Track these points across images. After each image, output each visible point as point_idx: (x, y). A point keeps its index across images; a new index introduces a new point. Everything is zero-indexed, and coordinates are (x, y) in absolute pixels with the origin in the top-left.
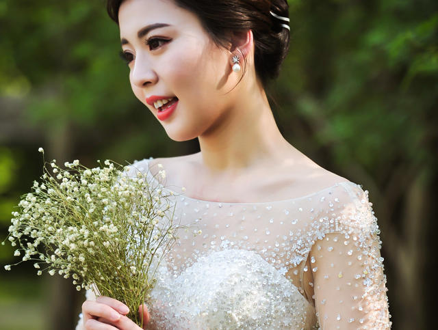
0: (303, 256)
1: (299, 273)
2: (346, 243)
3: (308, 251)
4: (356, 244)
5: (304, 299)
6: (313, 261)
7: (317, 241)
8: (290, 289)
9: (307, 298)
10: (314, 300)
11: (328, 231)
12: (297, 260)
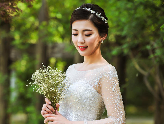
0: (97, 82)
1: (96, 87)
2: (107, 79)
3: (98, 81)
4: (109, 79)
5: (98, 94)
6: (100, 84)
7: (100, 79)
8: (94, 91)
9: (99, 93)
10: (101, 94)
11: (102, 76)
12: (96, 83)
